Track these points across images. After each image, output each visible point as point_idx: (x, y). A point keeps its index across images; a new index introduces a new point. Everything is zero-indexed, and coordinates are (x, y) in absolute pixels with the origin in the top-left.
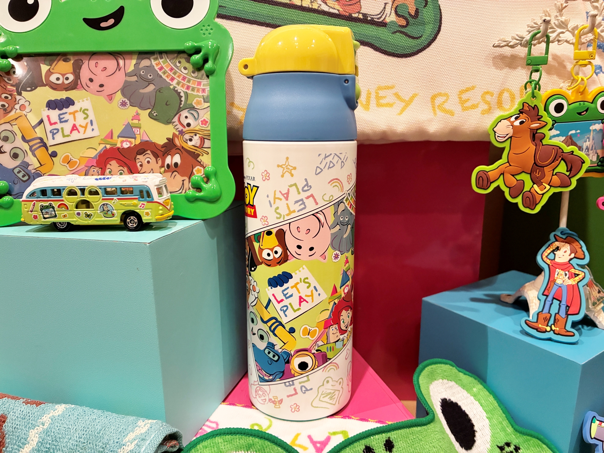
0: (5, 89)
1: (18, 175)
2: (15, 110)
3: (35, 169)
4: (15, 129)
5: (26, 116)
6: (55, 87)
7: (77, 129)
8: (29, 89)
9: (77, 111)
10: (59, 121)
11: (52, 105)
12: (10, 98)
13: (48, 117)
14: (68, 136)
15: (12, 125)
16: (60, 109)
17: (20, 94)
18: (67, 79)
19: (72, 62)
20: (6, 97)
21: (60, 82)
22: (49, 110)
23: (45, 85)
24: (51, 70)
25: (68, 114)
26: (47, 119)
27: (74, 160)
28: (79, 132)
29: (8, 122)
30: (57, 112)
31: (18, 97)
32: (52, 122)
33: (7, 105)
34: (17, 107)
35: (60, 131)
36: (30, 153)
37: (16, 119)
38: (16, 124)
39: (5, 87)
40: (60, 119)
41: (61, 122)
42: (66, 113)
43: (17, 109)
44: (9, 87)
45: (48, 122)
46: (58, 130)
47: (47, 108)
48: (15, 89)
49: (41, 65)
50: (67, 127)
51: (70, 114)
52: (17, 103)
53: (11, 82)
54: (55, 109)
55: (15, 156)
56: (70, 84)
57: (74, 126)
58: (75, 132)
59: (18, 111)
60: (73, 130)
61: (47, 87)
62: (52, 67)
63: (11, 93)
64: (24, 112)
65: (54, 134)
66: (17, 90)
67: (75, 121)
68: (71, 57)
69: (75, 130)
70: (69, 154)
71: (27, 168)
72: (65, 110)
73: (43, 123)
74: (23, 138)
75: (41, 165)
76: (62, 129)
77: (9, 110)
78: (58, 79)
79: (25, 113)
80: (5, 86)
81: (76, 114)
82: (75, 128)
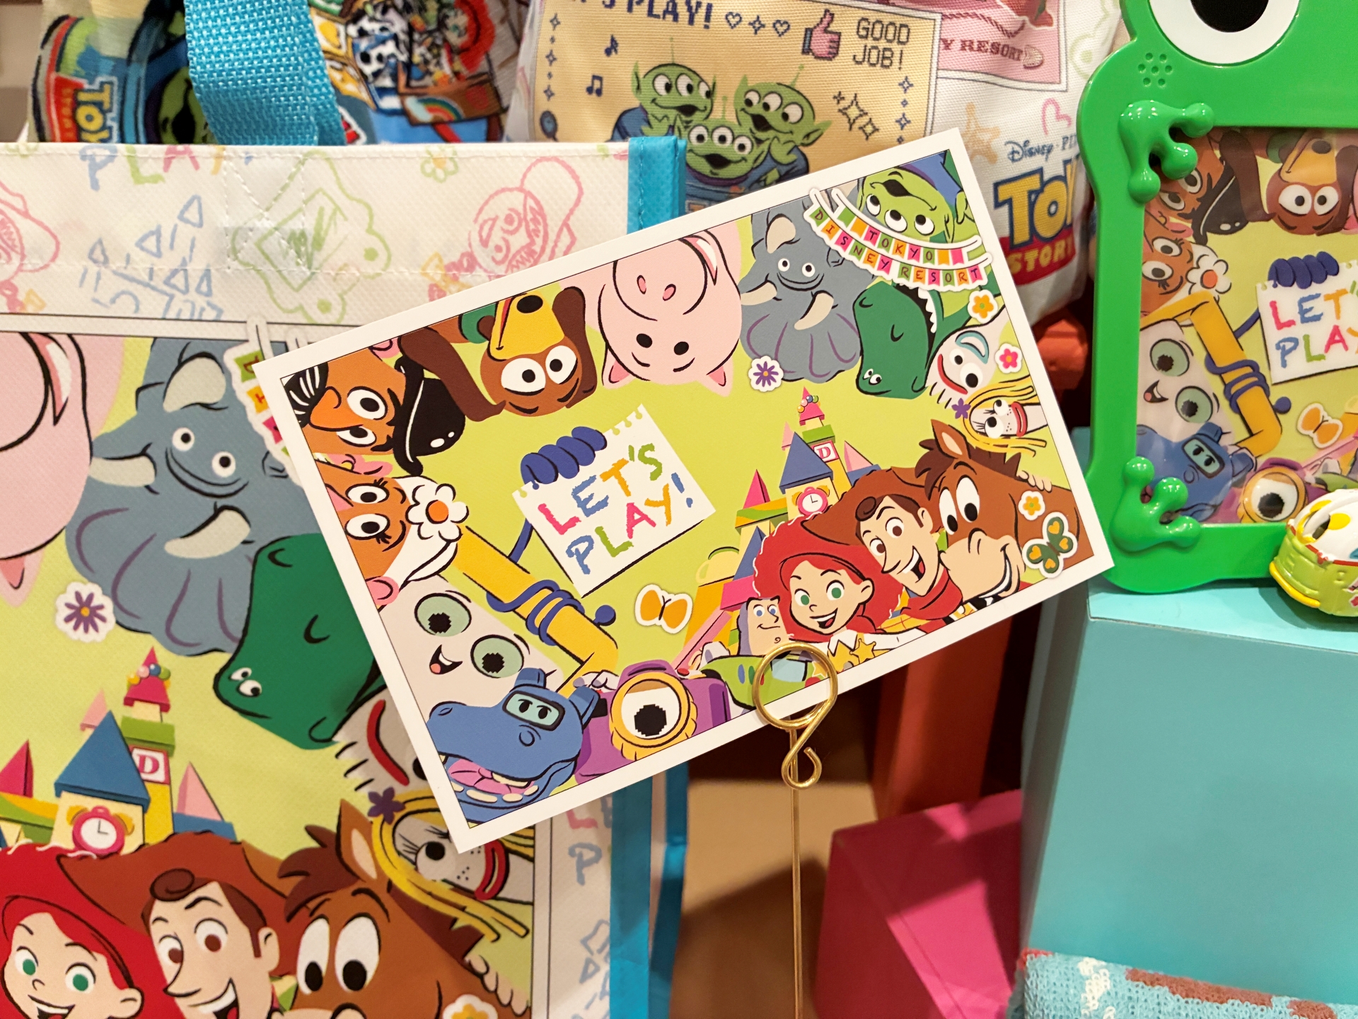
0: (1163, 225)
1: (1195, 458)
2: (1188, 285)
3: (1236, 444)
4: (1189, 336)
5: (1217, 302)
6: (1291, 223)
7: (1342, 341)
8: (1225, 227)
9: (1343, 292)
10: (1299, 316)
11: (1285, 273)
12: (1176, 251)
13: (1273, 305)
14: (1321, 357)
15: (1181, 326)
16: (1304, 286)
17: (1202, 241)
18: (1323, 200)
19: (1336, 153)
20: (1167, 250)
21: (1304, 209)
22: (1275, 286)
23: (1266, 218)
24: (1285, 176)
25: (1321, 298)
26: (1270, 311)
27: (1332, 421)
28: (1346, 348)
29: (1173, 319)
30: (1295, 292)
31: (1198, 250)
32: (1283, 319)
33: (1168, 272)
34: (1195, 276)
35: (1302, 343)
36: (1224, 403)
37: (1194, 310)
38: (1192, 325)
39: (1163, 220)
40: (1303, 312)
41: (1305, 320)
42: (1318, 296)
43: (1194, 284)
44: (1173, 220)
45: (1273, 320)
46: (1296, 341)
47: (1272, 282)
48: (1189, 225)
49: (1260, 159)
50: (1320, 333)
51: (1328, 297)
52: (1195, 266)
53: (1180, 206)
54: (1291, 285)
55: (1191, 409)
56: (1330, 216)
57: (1336, 331)
58: (1337, 348)
59: (1198, 288)
60: (1332, 341)
61: (1272, 222)
62: (1286, 168)
63: (1179, 236)
64: (1213, 292)
65: (1285, 353)
66: (1196, 227)
67: (1338, 317)
68: (1334, 140)
69: (1338, 342)
70: (1320, 407)
71: (1217, 442)
72: (1315, 288)
73: (1258, 322)
74: (1210, 363)
75: (1252, 435)
76: (1306, 338)
77: (1173, 284)
78: (1300, 201)
79: (1216, 295)
80: (1162, 216)
81: (1343, 300)
82: (1337, 338)
